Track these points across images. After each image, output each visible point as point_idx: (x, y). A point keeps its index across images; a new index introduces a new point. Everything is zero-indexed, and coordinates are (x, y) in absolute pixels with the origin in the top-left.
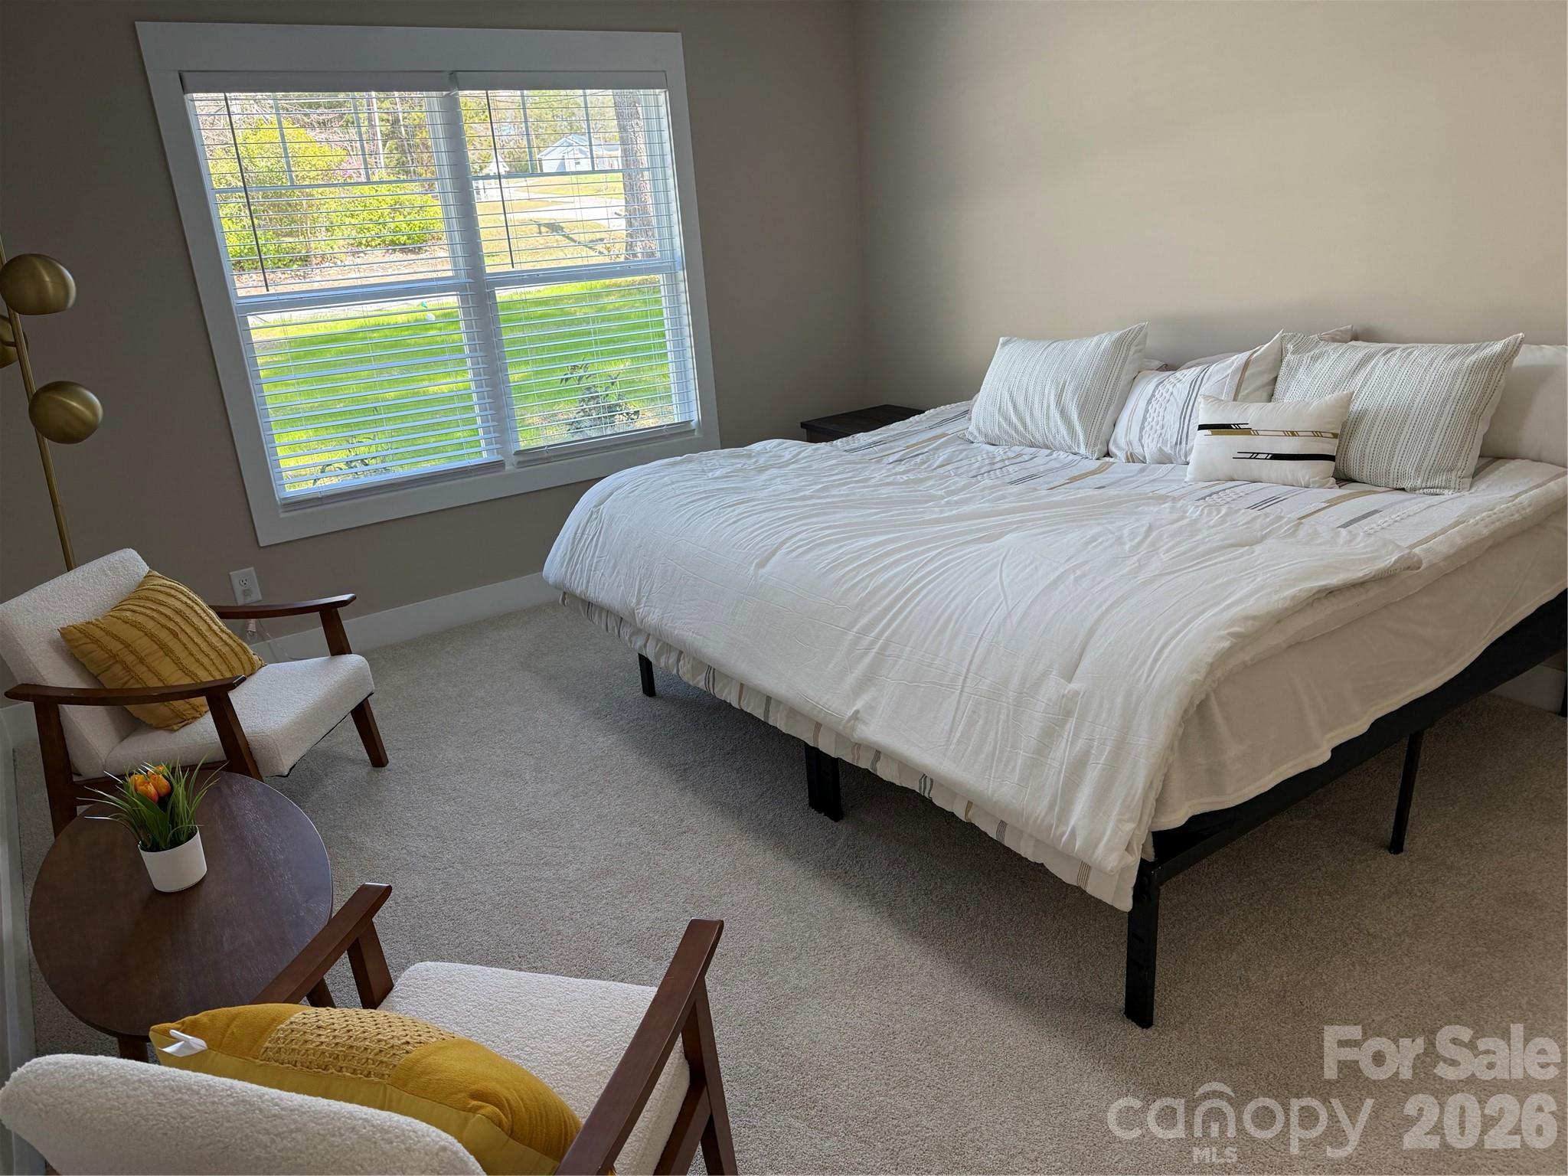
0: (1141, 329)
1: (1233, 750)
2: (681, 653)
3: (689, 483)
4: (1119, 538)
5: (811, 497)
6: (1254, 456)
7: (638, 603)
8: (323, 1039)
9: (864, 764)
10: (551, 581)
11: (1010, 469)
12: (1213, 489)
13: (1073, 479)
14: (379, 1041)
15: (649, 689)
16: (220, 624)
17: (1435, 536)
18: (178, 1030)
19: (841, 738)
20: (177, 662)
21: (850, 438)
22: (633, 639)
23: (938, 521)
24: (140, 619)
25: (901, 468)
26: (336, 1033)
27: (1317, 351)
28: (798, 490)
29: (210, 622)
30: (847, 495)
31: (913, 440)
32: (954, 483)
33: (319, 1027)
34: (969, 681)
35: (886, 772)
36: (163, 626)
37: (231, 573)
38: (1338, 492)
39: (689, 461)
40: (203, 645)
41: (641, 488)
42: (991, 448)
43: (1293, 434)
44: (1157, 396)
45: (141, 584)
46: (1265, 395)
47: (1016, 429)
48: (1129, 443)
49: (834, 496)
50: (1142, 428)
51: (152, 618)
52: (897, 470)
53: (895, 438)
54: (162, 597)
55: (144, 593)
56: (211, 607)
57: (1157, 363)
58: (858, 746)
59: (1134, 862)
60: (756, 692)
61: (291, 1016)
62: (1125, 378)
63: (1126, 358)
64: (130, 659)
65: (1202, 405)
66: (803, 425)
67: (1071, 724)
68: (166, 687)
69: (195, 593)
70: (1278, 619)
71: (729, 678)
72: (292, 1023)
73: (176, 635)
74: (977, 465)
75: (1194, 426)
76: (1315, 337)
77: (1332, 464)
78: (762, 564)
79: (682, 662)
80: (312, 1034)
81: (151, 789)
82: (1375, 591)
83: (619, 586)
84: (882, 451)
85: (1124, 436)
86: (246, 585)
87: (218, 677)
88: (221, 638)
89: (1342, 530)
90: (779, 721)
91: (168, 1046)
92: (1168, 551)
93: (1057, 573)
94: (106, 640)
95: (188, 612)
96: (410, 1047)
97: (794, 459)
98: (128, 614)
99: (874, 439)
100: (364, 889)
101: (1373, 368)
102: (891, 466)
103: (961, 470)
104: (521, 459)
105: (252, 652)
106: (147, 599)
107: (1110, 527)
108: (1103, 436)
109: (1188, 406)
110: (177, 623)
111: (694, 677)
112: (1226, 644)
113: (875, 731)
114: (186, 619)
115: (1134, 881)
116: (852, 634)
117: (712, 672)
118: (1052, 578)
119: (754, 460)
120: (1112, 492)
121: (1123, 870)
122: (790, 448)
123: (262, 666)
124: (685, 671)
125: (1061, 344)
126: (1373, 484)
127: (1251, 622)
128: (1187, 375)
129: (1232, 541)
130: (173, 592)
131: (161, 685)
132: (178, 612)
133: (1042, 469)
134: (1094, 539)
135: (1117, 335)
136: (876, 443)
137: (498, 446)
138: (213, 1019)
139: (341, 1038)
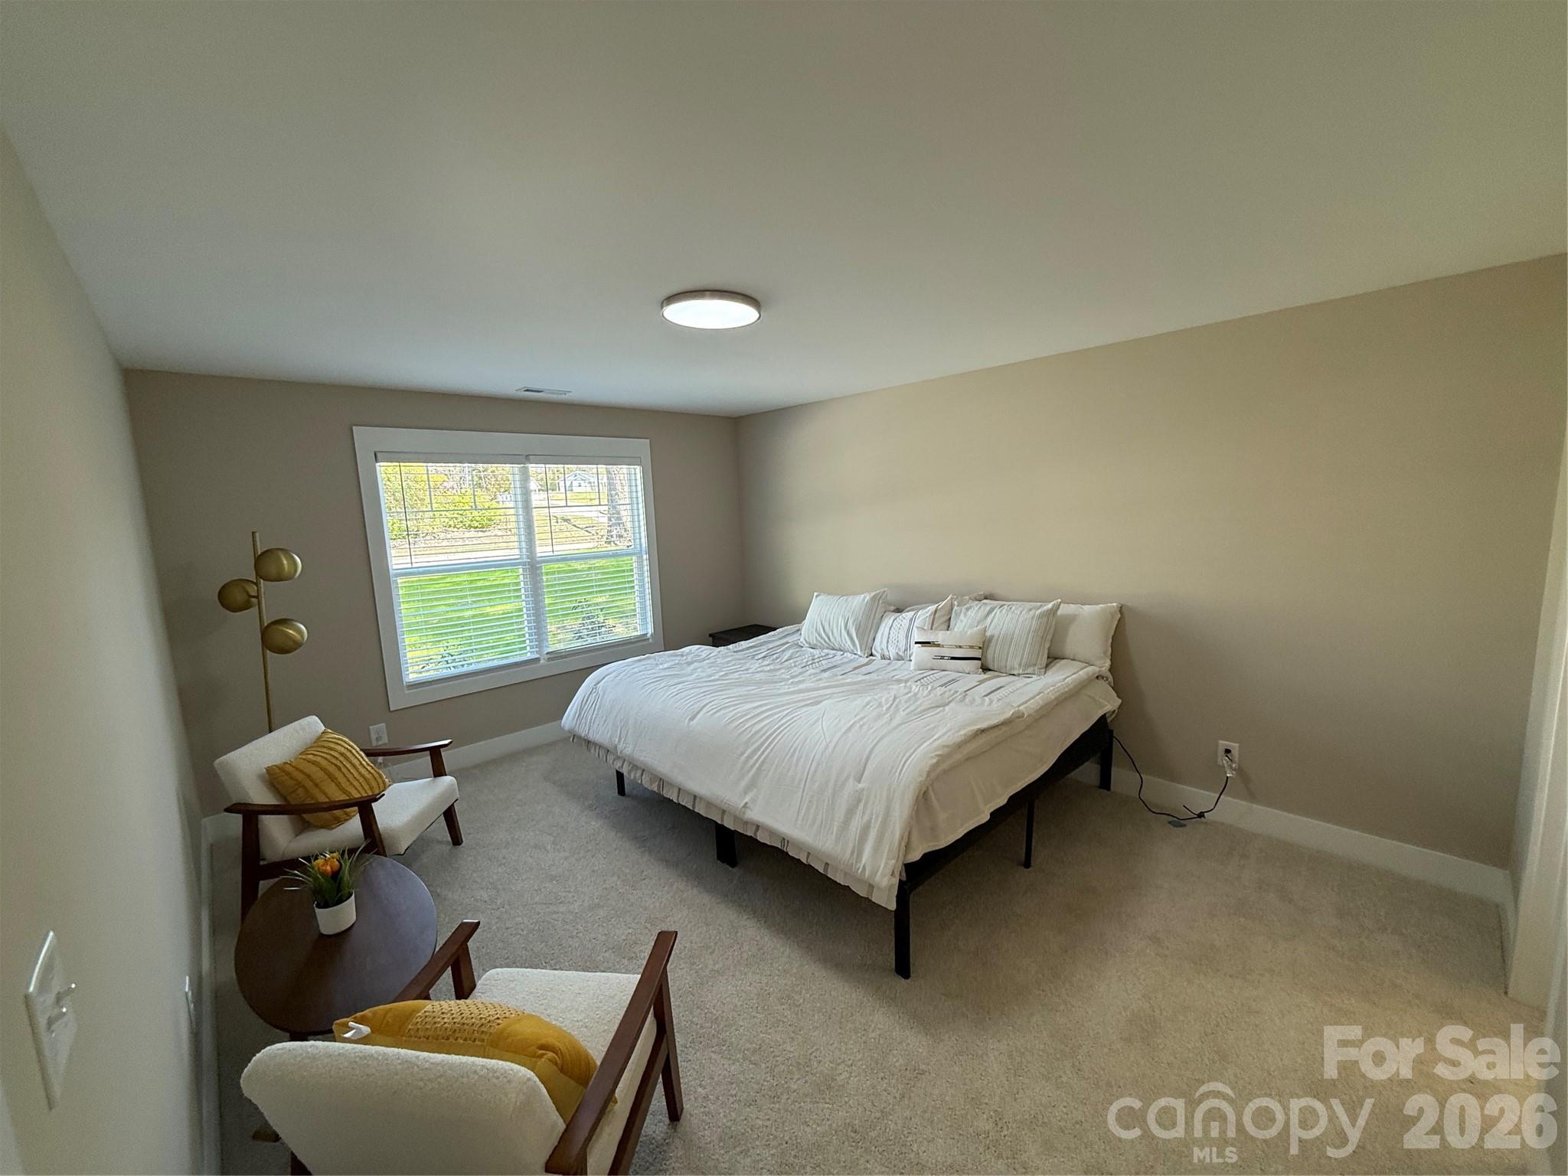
0: (884, 591)
1: (942, 816)
2: (644, 770)
3: (650, 672)
4: (880, 704)
5: (718, 680)
6: (942, 658)
7: (619, 741)
8: (446, 1020)
9: (749, 833)
10: (566, 728)
11: (823, 662)
12: (925, 675)
13: (855, 669)
14: (481, 1018)
15: (621, 791)
16: (367, 760)
17: (1029, 700)
18: (352, 1021)
19: (736, 819)
20: (338, 785)
21: (737, 644)
22: (615, 763)
23: (786, 694)
24: (318, 759)
25: (766, 663)
26: (454, 1016)
27: (968, 605)
28: (710, 676)
29: (361, 760)
30: (737, 679)
31: (771, 646)
32: (795, 671)
33: (443, 1013)
34: (807, 784)
35: (762, 838)
36: (332, 763)
37: (371, 727)
38: (984, 676)
39: (648, 658)
40: (356, 774)
41: (622, 675)
42: (812, 650)
43: (960, 647)
44: (894, 625)
45: (319, 738)
46: (946, 627)
47: (825, 641)
48: (882, 649)
49: (732, 679)
50: (888, 642)
51: (326, 759)
52: (764, 664)
53: (761, 644)
54: (332, 745)
55: (322, 744)
56: (361, 750)
57: (892, 608)
58: (746, 823)
59: (896, 881)
60: (688, 793)
61: (425, 1007)
62: (878, 616)
63: (878, 605)
64: (309, 784)
65: (916, 632)
66: (710, 635)
67: (862, 805)
68: (332, 802)
69: (353, 742)
70: (959, 746)
71: (671, 785)
72: (425, 1012)
73: (339, 769)
74: (806, 660)
75: (913, 643)
76: (967, 597)
77: (980, 662)
78: (692, 719)
79: (644, 776)
80: (439, 1018)
81: (329, 868)
82: (1004, 728)
83: (608, 732)
84: (754, 651)
85: (879, 645)
86: (380, 735)
87: (365, 795)
88: (367, 769)
89: (985, 698)
90: (700, 809)
91: (347, 1033)
92: (904, 711)
93: (851, 723)
94: (296, 774)
95: (348, 754)
96: (499, 1021)
97: (708, 658)
98: (310, 757)
99: (751, 645)
100: (463, 925)
101: (995, 615)
102: (760, 661)
103: (797, 664)
104: (549, 656)
105: (385, 777)
106: (324, 747)
107: (876, 697)
108: (869, 645)
109: (909, 631)
110: (341, 762)
111: (651, 784)
112: (935, 761)
113: (755, 814)
114: (347, 758)
115: (896, 893)
116: (743, 758)
117: (662, 781)
118: (848, 725)
119: (685, 658)
120: (874, 676)
121: (890, 887)
122: (706, 650)
123: (390, 785)
124: (646, 781)
125: (845, 597)
126: (1001, 672)
127: (946, 749)
128: (908, 615)
129: (933, 705)
130: (340, 742)
131: (327, 800)
132: (342, 754)
133: (839, 662)
134: (868, 704)
135: (873, 594)
136: (751, 647)
137: (537, 649)
138: (374, 1014)
139: (457, 1018)
